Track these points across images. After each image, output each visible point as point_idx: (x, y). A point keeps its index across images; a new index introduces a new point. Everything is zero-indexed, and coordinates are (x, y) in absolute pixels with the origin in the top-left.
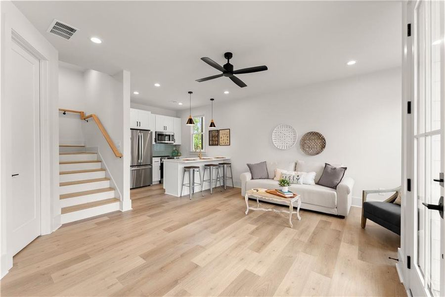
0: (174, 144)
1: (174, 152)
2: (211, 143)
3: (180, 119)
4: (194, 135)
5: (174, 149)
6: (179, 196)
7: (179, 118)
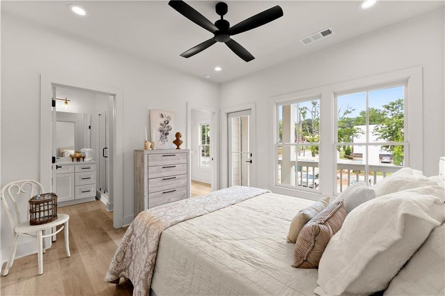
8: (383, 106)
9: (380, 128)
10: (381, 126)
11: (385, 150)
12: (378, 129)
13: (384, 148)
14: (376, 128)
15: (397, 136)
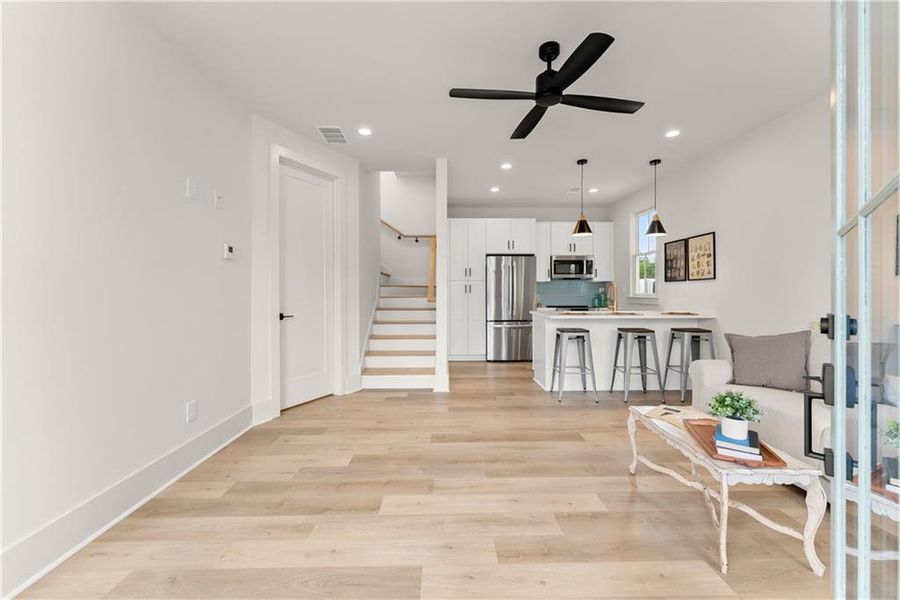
0: (595, 280)
1: (599, 297)
2: (669, 275)
3: (612, 223)
4: (638, 258)
5: (601, 290)
6: (548, 388)
7: (611, 221)
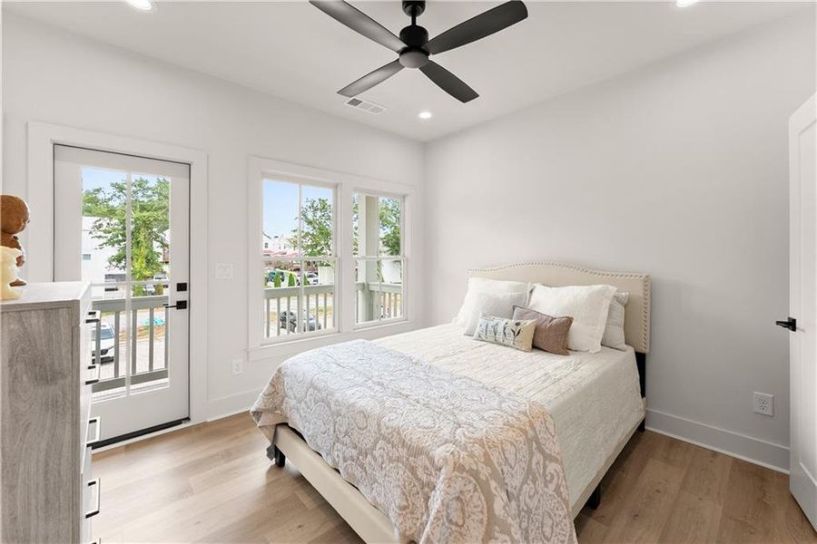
8: (112, 185)
9: (105, 224)
10: (108, 221)
11: (117, 266)
12: (101, 226)
13: (114, 263)
14: (98, 224)
15: (138, 243)
